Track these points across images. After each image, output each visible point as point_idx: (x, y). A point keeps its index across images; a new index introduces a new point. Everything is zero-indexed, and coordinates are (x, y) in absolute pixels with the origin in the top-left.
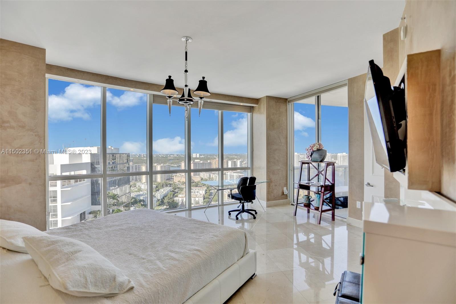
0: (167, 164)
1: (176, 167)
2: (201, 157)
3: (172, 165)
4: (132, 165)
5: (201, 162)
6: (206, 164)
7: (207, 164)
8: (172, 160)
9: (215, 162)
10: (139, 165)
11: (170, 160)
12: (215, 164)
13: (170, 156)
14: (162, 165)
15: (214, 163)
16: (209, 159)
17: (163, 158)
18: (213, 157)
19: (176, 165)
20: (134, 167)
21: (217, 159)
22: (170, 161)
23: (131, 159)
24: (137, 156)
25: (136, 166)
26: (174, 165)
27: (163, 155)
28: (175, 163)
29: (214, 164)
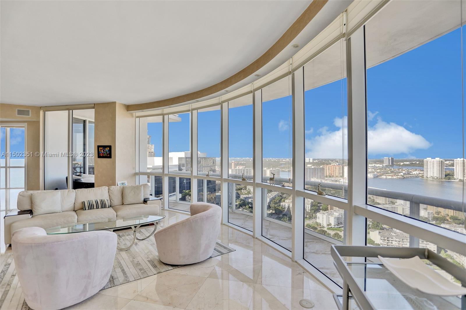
0: (276, 169)
1: (287, 171)
2: (315, 161)
3: (283, 170)
4: (243, 168)
5: (313, 167)
6: (318, 169)
8: (284, 164)
9: (328, 168)
10: (250, 169)
11: (282, 164)
12: (329, 169)
13: (282, 161)
14: (271, 169)
15: (327, 169)
16: (323, 164)
17: (275, 162)
18: (328, 162)
19: (287, 170)
20: (245, 171)
21: (332, 164)
22: (282, 165)
23: (244, 163)
24: (251, 160)
25: (247, 169)
26: (285, 170)
27: (275, 160)
28: (287, 168)
29: (327, 170)
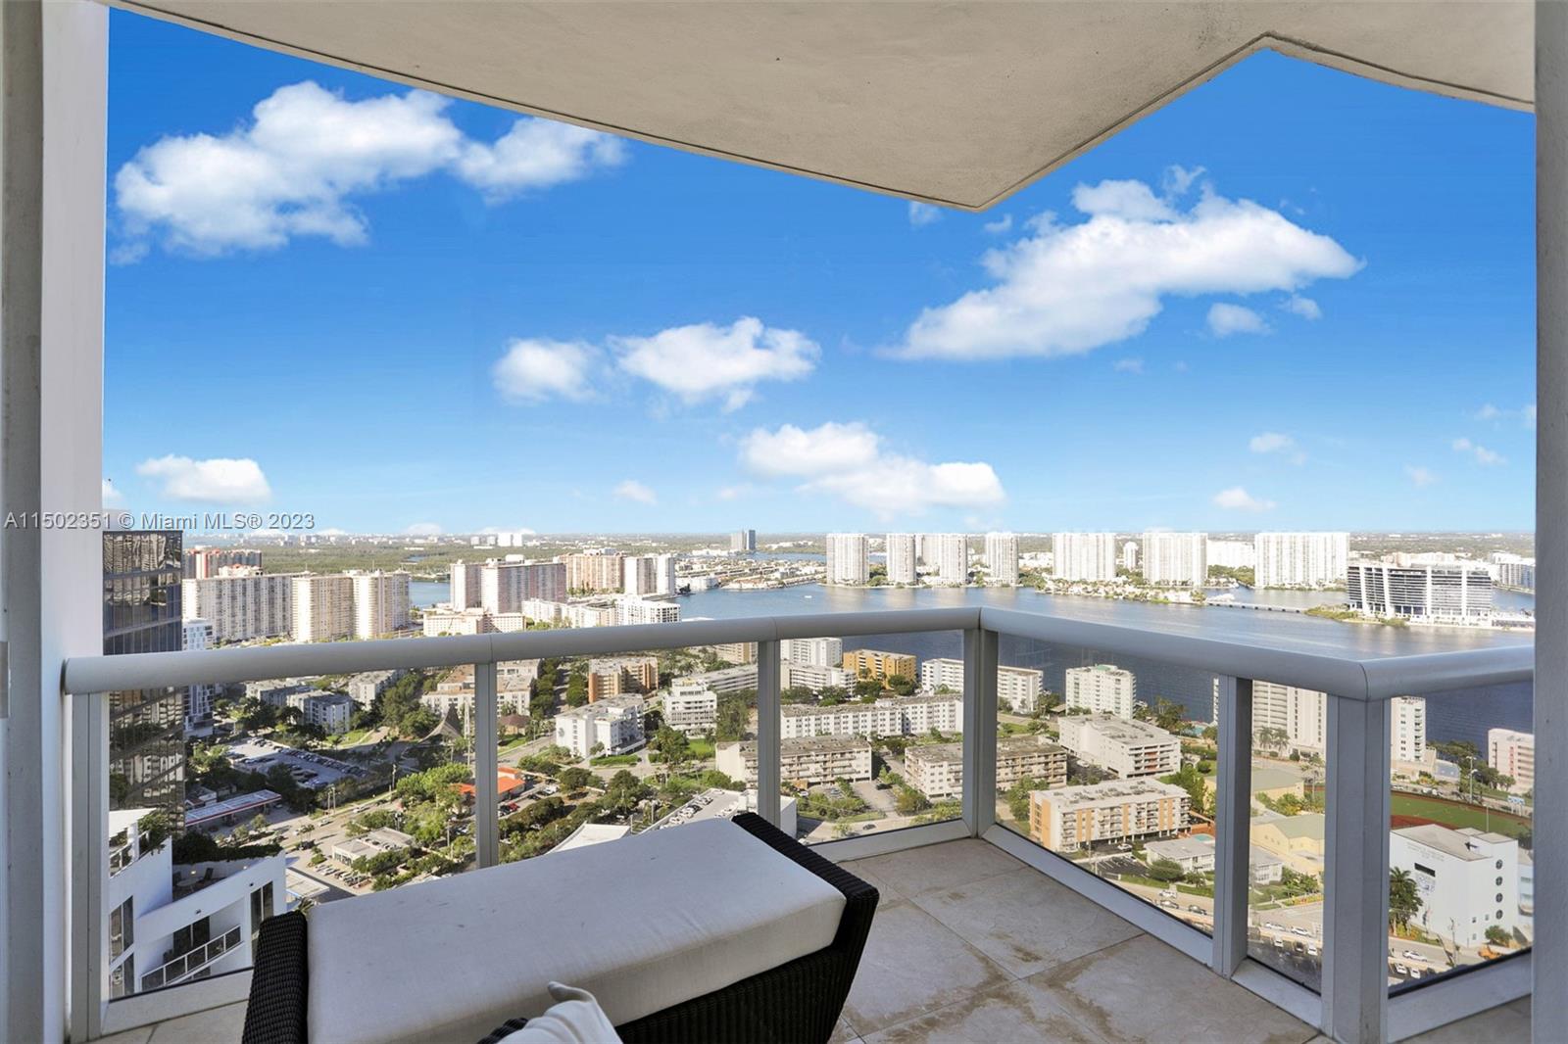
0: (397, 572)
1: (433, 580)
2: (528, 544)
3: (419, 575)
4: (254, 575)
5: (528, 563)
6: (544, 570)
7: (549, 571)
8: (420, 556)
9: (577, 564)
10: (284, 578)
11: (412, 555)
12: (579, 569)
13: (413, 543)
14: (377, 574)
15: (575, 566)
17: (385, 548)
18: (573, 546)
19: (434, 576)
20: (264, 585)
21: (585, 551)
22: (413, 559)
23: (255, 554)
25: (273, 578)
26: (427, 576)
27: (384, 540)
28: (431, 567)
29: (575, 570)
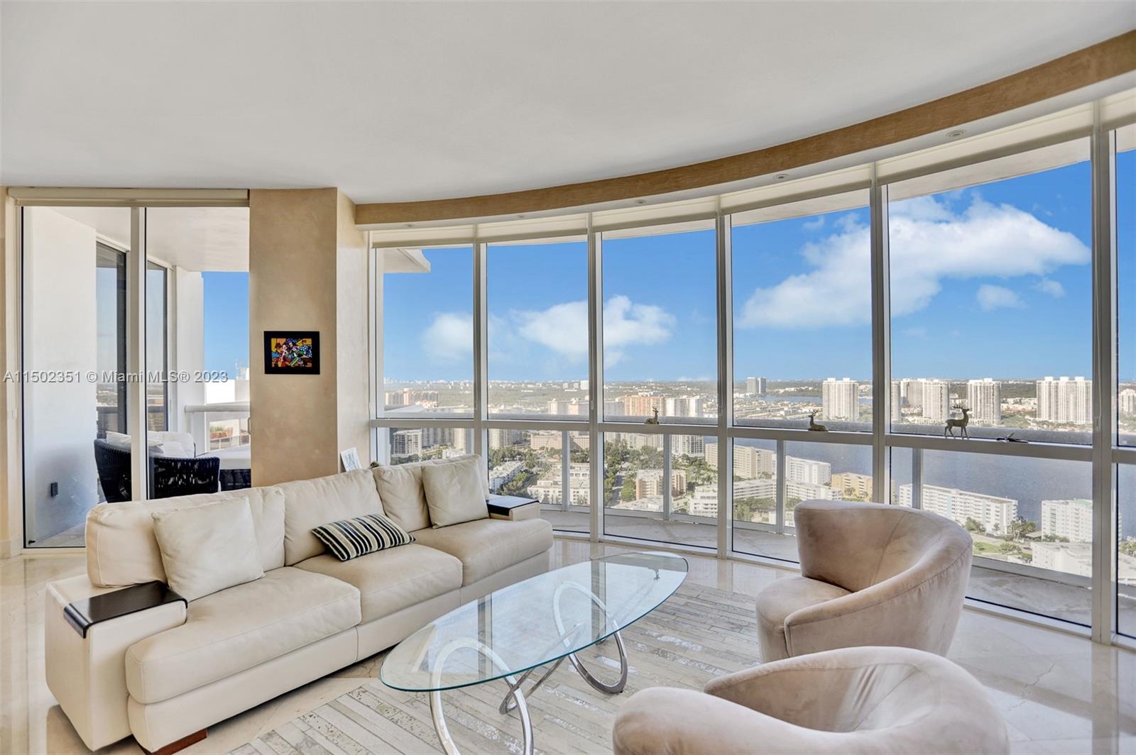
0: (514, 406)
3: (529, 409)
7: (612, 408)
8: (530, 396)
9: (633, 403)
12: (633, 406)
15: (631, 404)
16: (621, 394)
17: (510, 390)
18: (631, 390)
21: (640, 394)
22: (526, 398)
23: (434, 394)
24: (450, 387)
26: (534, 409)
27: (509, 385)
28: (537, 403)
29: (631, 407)
